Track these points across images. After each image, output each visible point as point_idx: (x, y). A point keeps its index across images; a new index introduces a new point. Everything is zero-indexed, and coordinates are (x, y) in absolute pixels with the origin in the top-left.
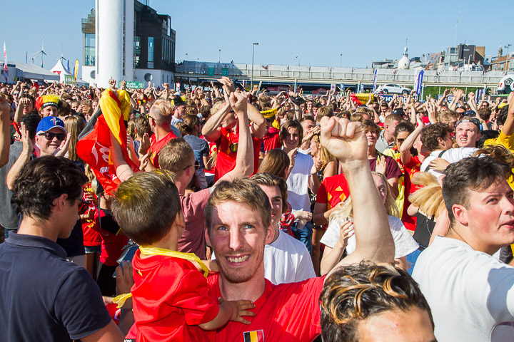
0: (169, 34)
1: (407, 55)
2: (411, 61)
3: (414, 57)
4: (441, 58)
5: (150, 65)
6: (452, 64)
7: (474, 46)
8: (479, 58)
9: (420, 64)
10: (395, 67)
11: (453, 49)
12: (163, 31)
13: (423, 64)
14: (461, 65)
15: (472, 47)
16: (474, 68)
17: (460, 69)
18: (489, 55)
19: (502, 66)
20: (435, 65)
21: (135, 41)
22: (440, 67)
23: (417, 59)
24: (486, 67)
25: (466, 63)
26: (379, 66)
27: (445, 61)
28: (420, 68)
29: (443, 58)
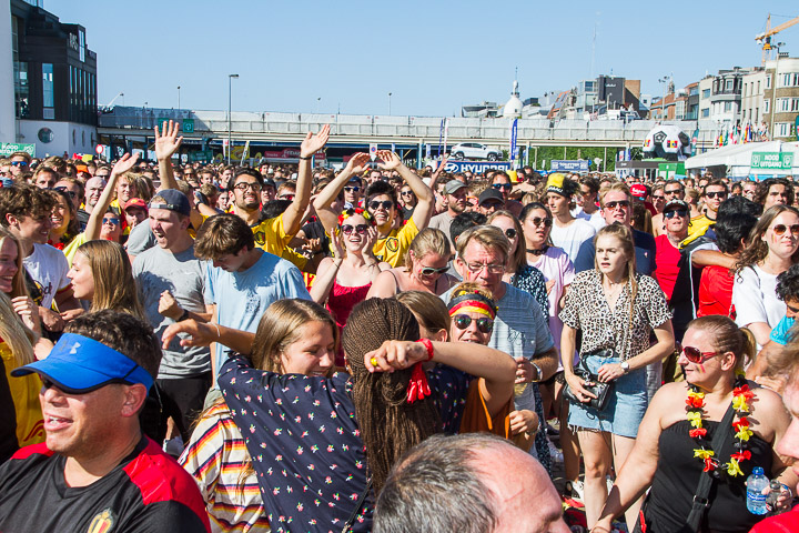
0: (82, 58)
1: (517, 94)
2: (524, 104)
4: (571, 99)
5: (49, 113)
6: (588, 108)
7: (622, 80)
8: (631, 99)
9: (537, 109)
10: (499, 114)
11: (589, 84)
12: (69, 53)
13: (543, 108)
14: (603, 111)
15: (620, 81)
16: (622, 115)
17: (602, 118)
18: (646, 96)
19: (665, 112)
20: (563, 111)
21: (17, 70)
22: (571, 115)
23: (534, 102)
24: (643, 114)
25: (611, 107)
26: (474, 113)
27: (577, 105)
28: (540, 115)
29: (574, 98)
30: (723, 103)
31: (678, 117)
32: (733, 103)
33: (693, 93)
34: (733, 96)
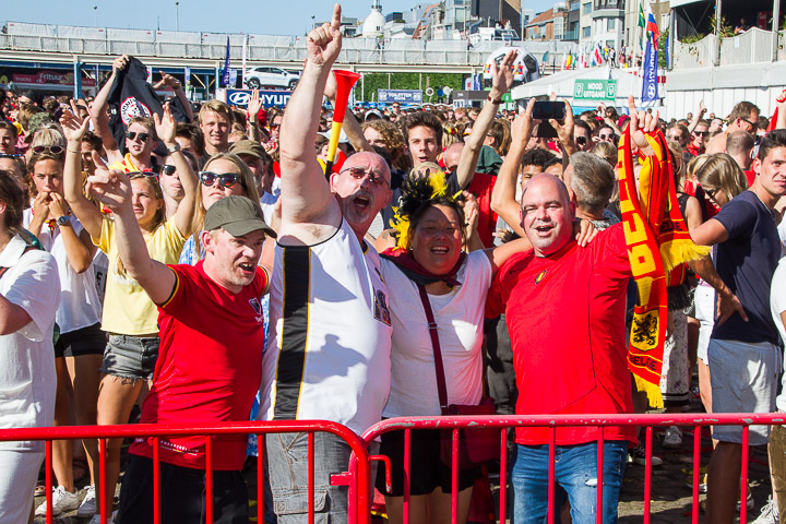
1: (379, 7)
2: (387, 20)
3: (391, 12)
4: (438, 14)
6: (459, 26)
9: (402, 26)
10: (358, 32)
13: (408, 26)
14: (475, 30)
16: (497, 34)
17: (474, 39)
19: (543, 31)
20: (430, 30)
22: (438, 34)
23: (397, 17)
24: (519, 33)
25: (483, 24)
27: (446, 21)
28: (404, 35)
29: (442, 13)
30: (605, 20)
31: (557, 37)
32: (617, 20)
33: (574, 7)
34: (616, 12)
